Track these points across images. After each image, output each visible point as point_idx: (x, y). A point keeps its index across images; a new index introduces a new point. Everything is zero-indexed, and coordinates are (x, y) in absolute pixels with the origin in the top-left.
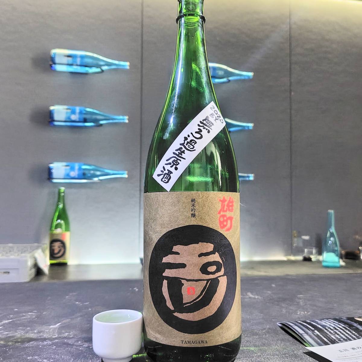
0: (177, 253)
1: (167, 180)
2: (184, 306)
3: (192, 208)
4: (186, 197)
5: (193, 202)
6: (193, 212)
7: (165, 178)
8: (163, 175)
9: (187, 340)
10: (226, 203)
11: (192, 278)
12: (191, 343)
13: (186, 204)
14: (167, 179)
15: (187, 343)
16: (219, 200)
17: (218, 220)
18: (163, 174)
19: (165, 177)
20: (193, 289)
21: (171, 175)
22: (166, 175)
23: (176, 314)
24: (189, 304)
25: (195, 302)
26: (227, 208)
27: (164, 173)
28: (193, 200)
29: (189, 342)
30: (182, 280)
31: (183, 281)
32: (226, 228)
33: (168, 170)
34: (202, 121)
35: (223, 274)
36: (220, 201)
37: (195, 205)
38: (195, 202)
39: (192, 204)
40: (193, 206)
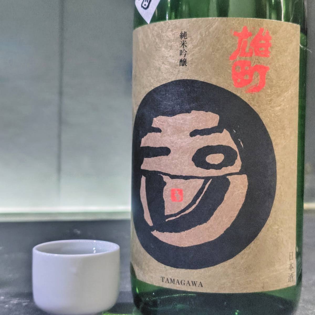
0: (158, 130)
2: (167, 220)
3: (182, 49)
4: (172, 31)
5: (183, 39)
6: (182, 57)
9: (169, 277)
10: (250, 39)
11: (179, 174)
12: (175, 283)
15: (170, 282)
17: (230, 71)
20: (181, 192)
23: (155, 233)
24: (174, 218)
25: (182, 214)
26: (253, 48)
28: (183, 35)
29: (173, 281)
30: (164, 176)
31: (166, 179)
32: (249, 86)
35: (238, 171)
36: (236, 34)
37: (186, 43)
38: (186, 38)
39: (182, 42)
40: (183, 46)
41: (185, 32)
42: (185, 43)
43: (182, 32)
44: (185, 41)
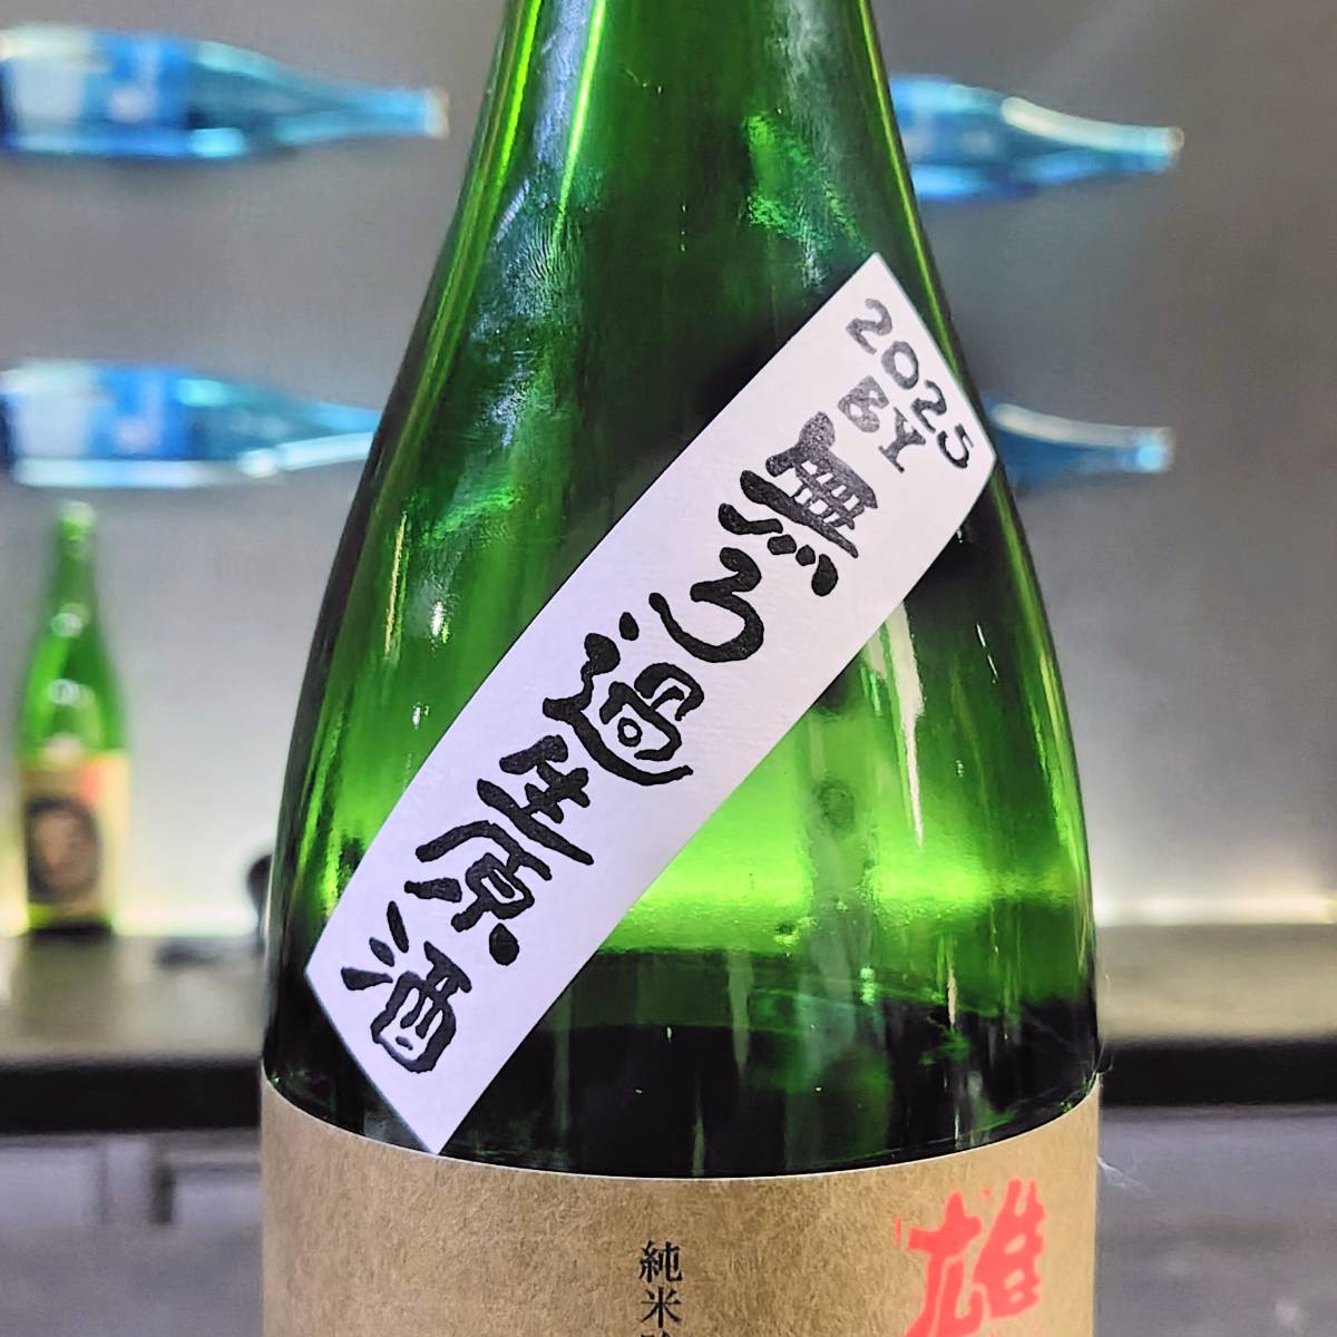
1: (420, 1046)
3: (650, 1329)
4: (593, 1230)
5: (660, 1279)
7: (405, 1024)
8: (386, 991)
10: (972, 1252)
13: (595, 1295)
14: (421, 1033)
16: (906, 1238)
18: (386, 979)
19: (403, 1012)
21: (457, 1000)
22: (414, 995)
26: (982, 1289)
27: (395, 973)
28: (658, 1261)
33: (429, 948)
34: (767, 477)
36: (919, 1240)
37: (677, 1302)
38: (674, 1275)
39: (652, 1297)
40: (656, 1316)
41: (668, 1245)
42: (672, 1299)
43: (650, 1244)
44: (672, 1293)
